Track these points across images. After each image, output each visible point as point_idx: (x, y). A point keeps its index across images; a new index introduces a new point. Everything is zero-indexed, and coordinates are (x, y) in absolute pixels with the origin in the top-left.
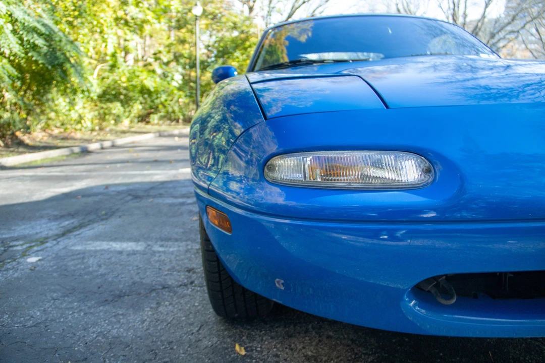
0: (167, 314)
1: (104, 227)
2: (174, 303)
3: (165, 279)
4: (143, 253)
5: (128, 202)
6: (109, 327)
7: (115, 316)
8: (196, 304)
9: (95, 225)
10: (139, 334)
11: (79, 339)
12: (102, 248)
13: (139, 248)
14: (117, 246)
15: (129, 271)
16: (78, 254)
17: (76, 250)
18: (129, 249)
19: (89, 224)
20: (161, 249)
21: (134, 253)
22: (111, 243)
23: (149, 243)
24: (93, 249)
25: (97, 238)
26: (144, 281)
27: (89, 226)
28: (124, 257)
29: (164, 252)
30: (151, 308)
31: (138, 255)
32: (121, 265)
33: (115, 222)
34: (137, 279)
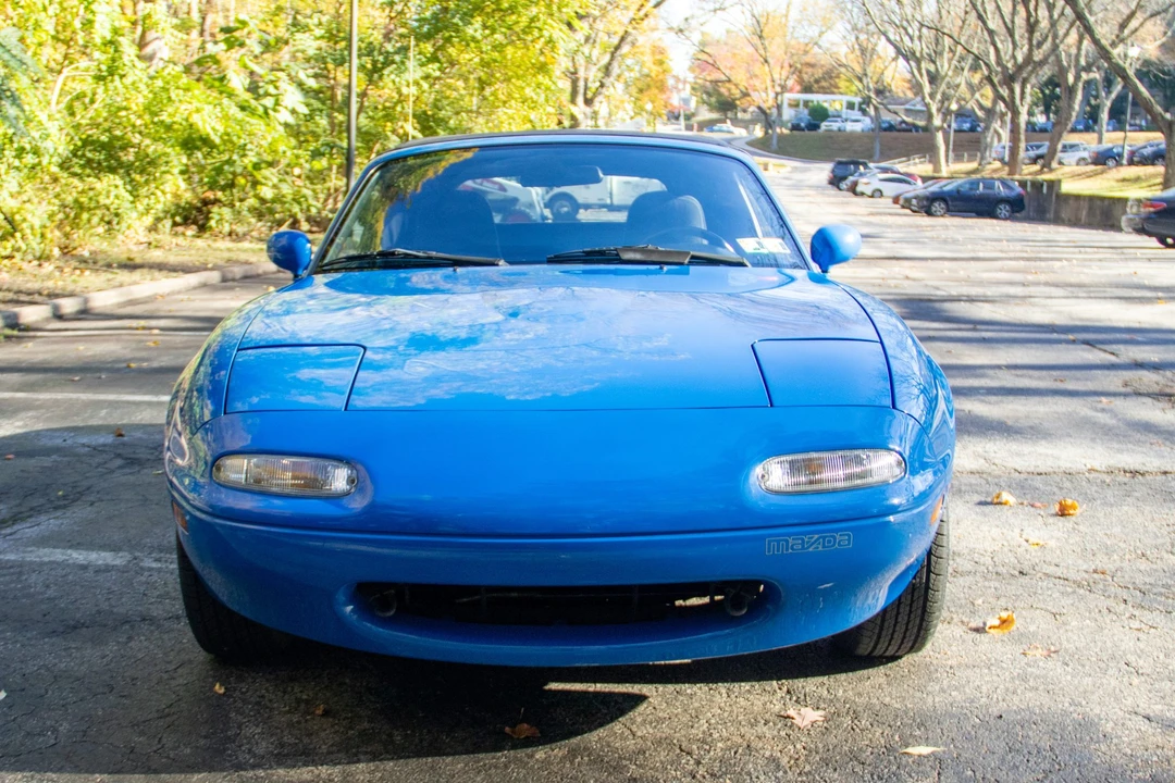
0: (140, 650)
1: (59, 522)
2: (153, 638)
3: (149, 609)
4: (123, 570)
5: (112, 471)
6: (57, 661)
7: (65, 650)
8: (185, 641)
9: (43, 518)
10: (95, 669)
11: (15, 671)
12: (52, 559)
13: (118, 562)
14: (78, 556)
15: (95, 595)
16: (11, 567)
17: (8, 561)
18: (100, 562)
19: (30, 517)
20: (154, 565)
21: (108, 569)
22: (69, 551)
23: (137, 554)
24: (38, 559)
25: (43, 541)
26: (115, 610)
27: (30, 520)
28: (89, 574)
29: (159, 570)
30: (118, 642)
31: (114, 573)
32: (82, 586)
33: (80, 513)
34: (105, 606)
